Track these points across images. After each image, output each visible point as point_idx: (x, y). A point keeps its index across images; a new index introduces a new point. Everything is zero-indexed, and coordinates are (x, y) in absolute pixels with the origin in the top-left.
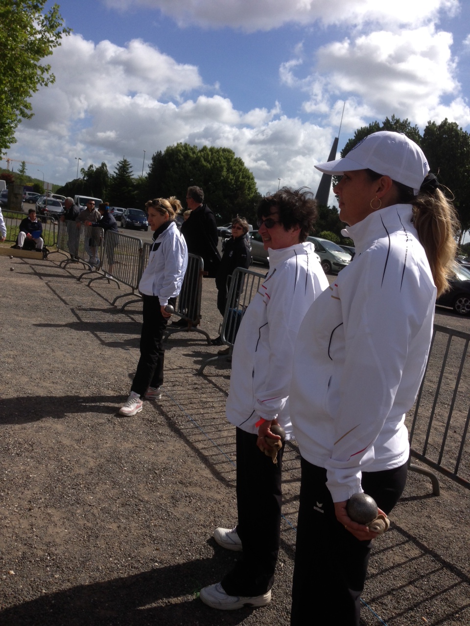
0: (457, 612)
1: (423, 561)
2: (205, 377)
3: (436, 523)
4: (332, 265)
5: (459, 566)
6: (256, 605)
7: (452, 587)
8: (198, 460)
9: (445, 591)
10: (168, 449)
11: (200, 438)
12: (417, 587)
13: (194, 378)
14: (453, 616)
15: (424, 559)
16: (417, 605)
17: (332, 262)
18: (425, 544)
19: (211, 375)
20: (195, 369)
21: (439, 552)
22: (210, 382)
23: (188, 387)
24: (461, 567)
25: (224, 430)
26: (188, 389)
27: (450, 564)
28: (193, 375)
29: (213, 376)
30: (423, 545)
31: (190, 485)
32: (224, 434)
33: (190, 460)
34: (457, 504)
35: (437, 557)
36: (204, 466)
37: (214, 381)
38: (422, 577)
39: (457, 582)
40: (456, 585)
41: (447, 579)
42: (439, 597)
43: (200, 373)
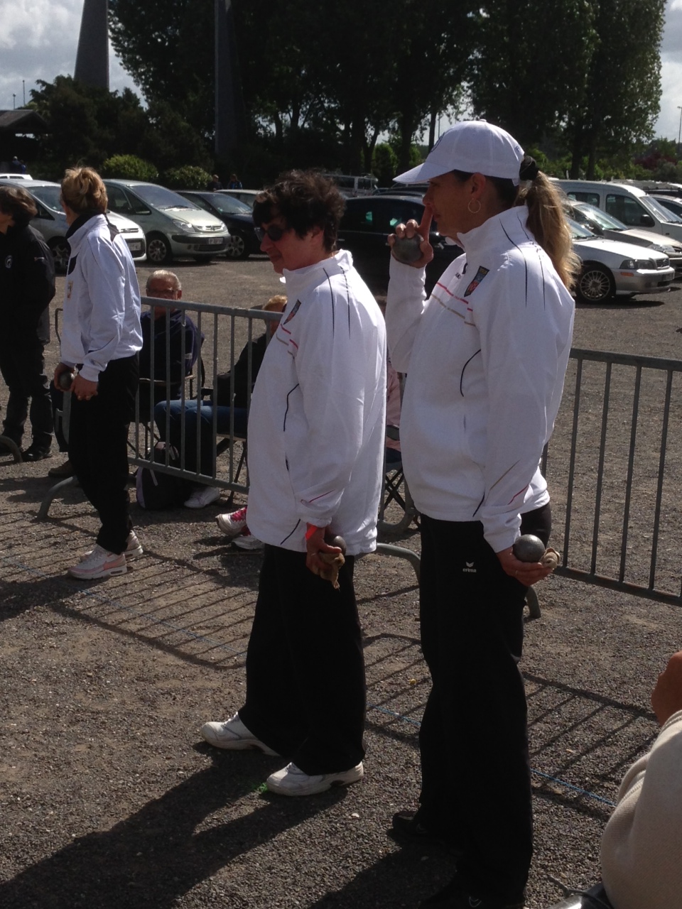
0: (609, 737)
1: (544, 694)
2: (57, 521)
3: (547, 651)
4: (172, 242)
5: (595, 691)
6: (347, 782)
7: (594, 714)
8: (145, 646)
9: (586, 719)
10: (81, 642)
11: (124, 616)
12: (547, 723)
13: (37, 527)
14: (605, 741)
15: (546, 693)
16: (555, 739)
17: (170, 236)
18: (541, 676)
19: (64, 516)
20: (27, 512)
21: (563, 681)
22: (73, 528)
23: (40, 544)
24: (599, 691)
25: (155, 598)
26: (42, 548)
27: (582, 690)
28: (31, 522)
29: (70, 518)
30: (539, 679)
31: (159, 680)
32: (160, 603)
33: (131, 649)
34: (570, 622)
35: (562, 688)
36: (160, 652)
37: (78, 525)
38: (550, 711)
39: (598, 707)
40: (597, 711)
41: (584, 707)
42: (580, 726)
43: (42, 517)
